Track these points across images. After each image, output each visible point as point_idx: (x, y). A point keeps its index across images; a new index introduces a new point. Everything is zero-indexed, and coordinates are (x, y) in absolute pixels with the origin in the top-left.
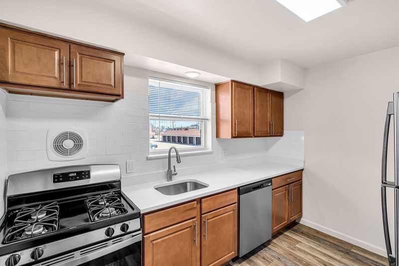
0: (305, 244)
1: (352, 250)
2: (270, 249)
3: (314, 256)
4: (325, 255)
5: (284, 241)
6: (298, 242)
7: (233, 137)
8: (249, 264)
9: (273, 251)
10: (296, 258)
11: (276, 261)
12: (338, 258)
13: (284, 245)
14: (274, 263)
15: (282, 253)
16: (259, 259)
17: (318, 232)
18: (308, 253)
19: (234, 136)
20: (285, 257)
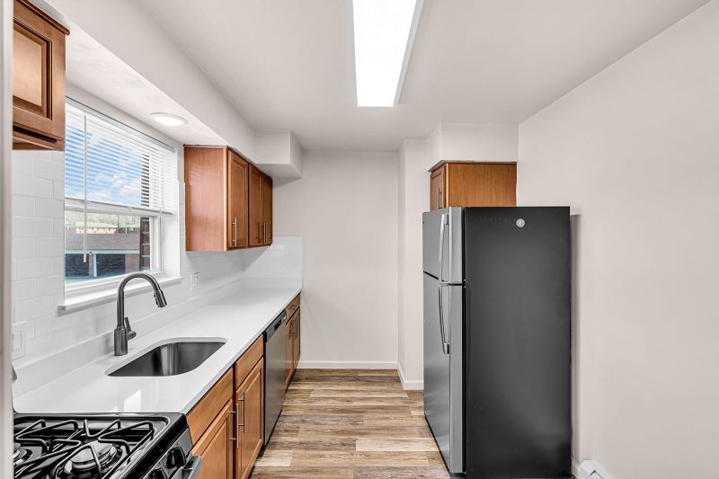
0: (317, 390)
1: (360, 375)
2: (285, 416)
3: (334, 398)
4: (342, 391)
5: (294, 397)
6: (310, 391)
7: (229, 248)
8: (274, 449)
9: (290, 416)
10: (319, 409)
11: (303, 426)
12: (353, 388)
13: (298, 402)
14: (301, 429)
15: (301, 412)
16: (282, 436)
17: (321, 371)
18: (327, 398)
19: (231, 246)
20: (308, 416)
